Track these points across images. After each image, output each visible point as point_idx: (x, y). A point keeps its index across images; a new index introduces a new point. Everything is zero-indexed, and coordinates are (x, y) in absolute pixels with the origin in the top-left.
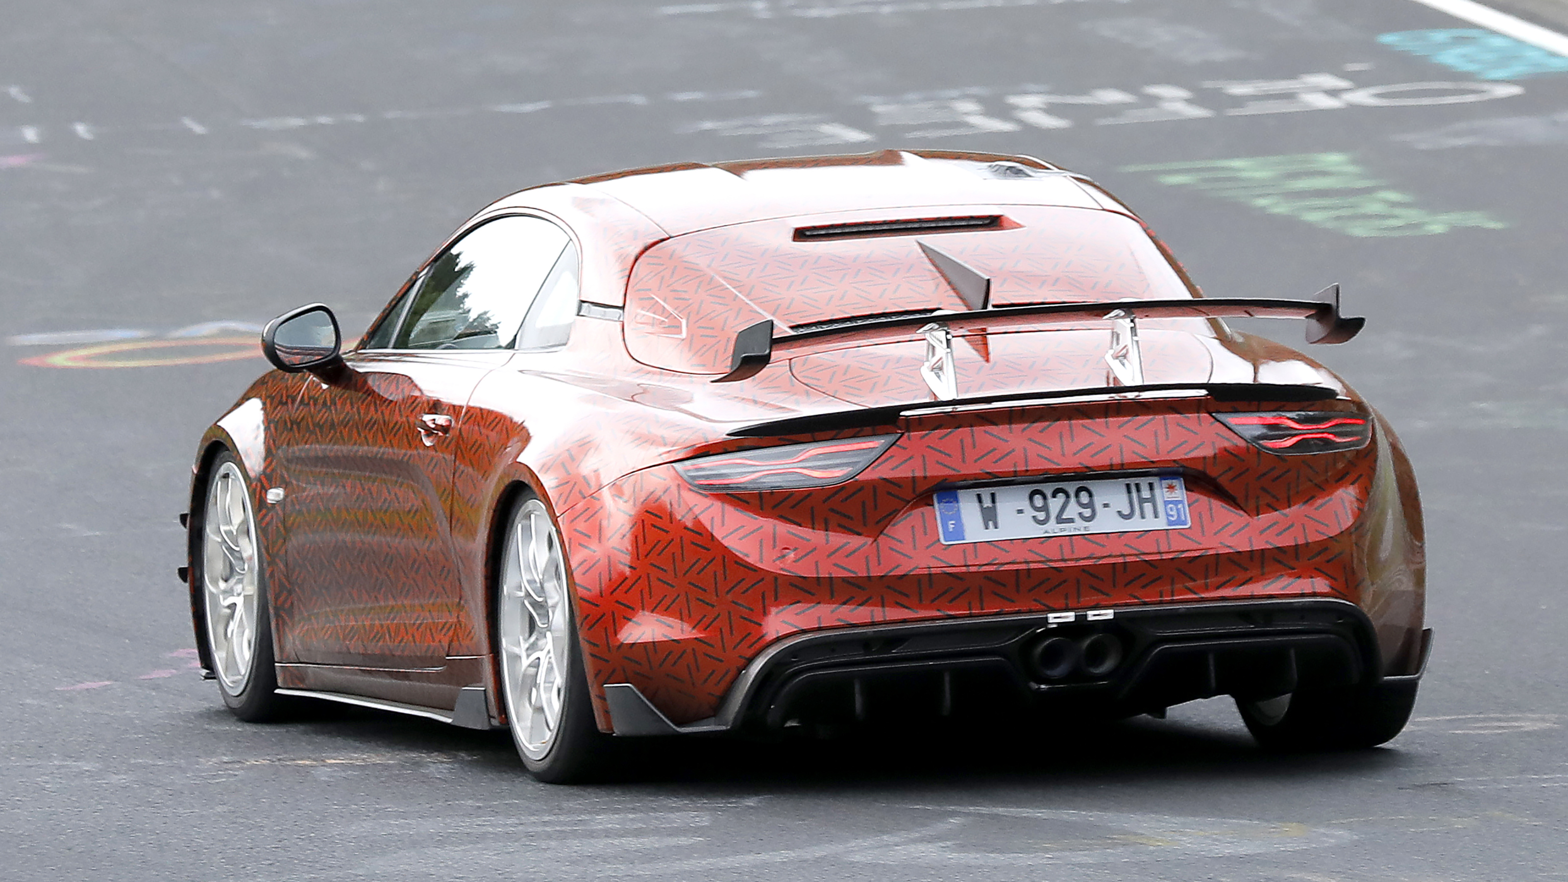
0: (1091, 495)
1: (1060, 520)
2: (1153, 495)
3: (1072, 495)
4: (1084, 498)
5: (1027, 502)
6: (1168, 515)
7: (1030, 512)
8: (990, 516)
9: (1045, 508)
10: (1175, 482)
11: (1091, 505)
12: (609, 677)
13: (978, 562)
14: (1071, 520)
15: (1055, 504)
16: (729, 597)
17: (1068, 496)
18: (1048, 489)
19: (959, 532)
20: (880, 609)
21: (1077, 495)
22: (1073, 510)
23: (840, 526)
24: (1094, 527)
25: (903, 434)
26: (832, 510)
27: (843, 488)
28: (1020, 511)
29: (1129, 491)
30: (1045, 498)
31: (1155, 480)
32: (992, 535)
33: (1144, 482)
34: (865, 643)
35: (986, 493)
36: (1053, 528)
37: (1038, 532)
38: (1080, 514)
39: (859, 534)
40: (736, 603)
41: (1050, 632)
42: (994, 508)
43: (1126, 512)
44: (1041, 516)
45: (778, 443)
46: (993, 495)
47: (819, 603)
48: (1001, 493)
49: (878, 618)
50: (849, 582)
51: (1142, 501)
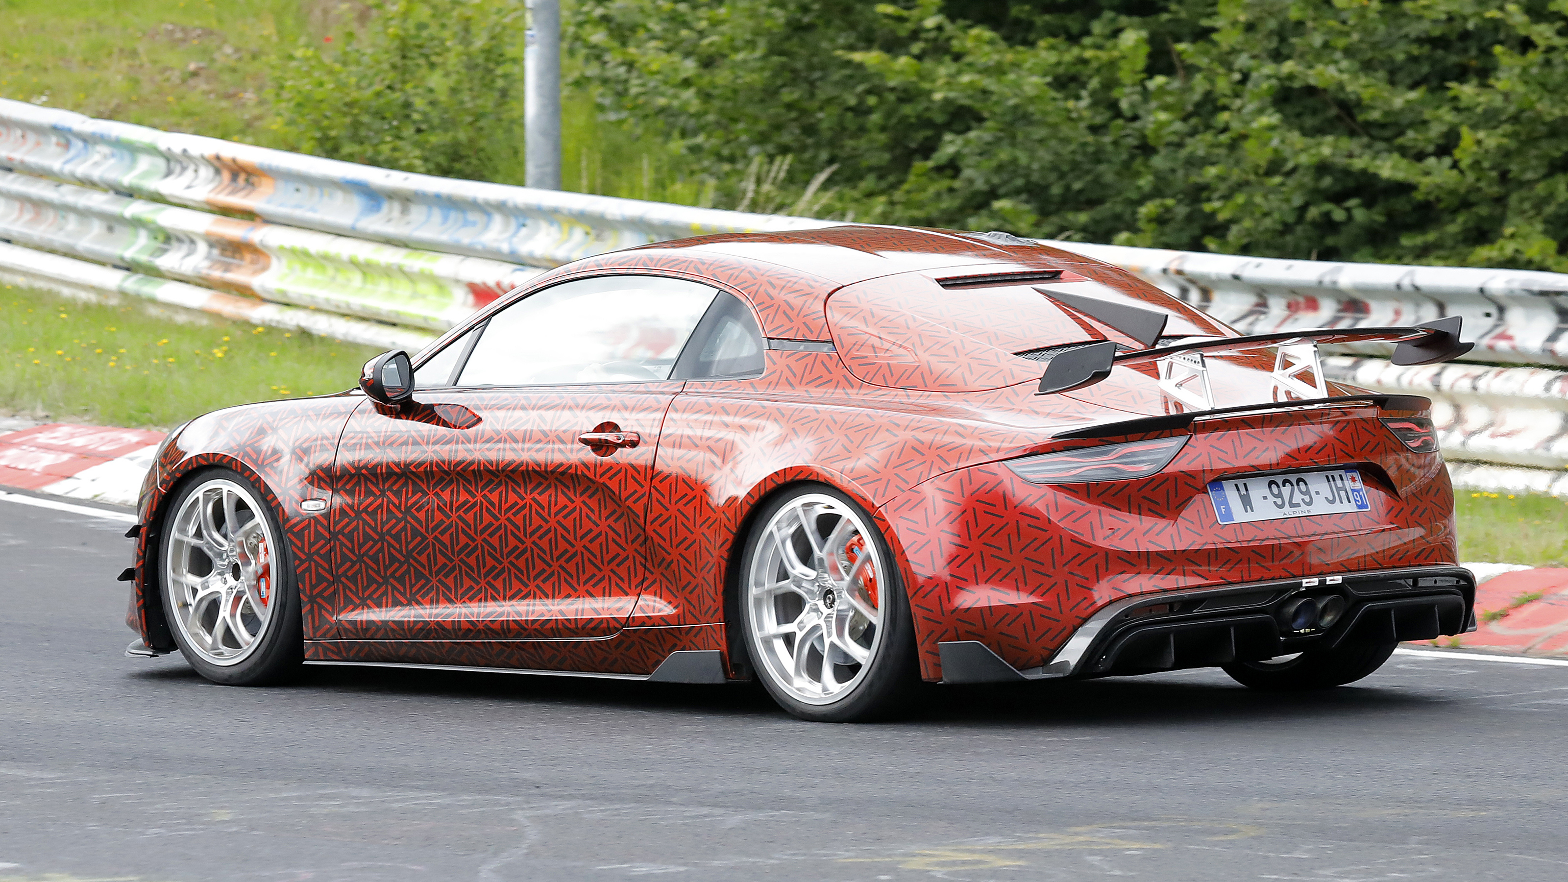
0: (1306, 484)
1: (1292, 505)
2: (1343, 484)
3: (1295, 484)
4: (1302, 486)
5: (1268, 490)
6: (1356, 500)
7: (1271, 499)
8: (1246, 502)
9: (1280, 495)
10: (1355, 474)
11: (1307, 493)
12: (941, 637)
13: (1247, 538)
14: (1298, 505)
15: (1286, 490)
16: (1066, 569)
17: (1292, 485)
18: (1279, 479)
19: (1229, 515)
20: (1183, 577)
21: (1298, 484)
22: (1298, 498)
23: (1150, 510)
24: (1315, 510)
25: (1191, 436)
26: (1144, 497)
27: (1153, 479)
28: (1265, 498)
29: (1329, 481)
30: (1278, 486)
31: (1342, 472)
32: (1250, 517)
33: (1336, 474)
34: (1171, 605)
35: (1240, 482)
36: (1288, 511)
37: (1278, 514)
38: (1303, 500)
39: (1164, 517)
40: (1072, 574)
41: (1301, 595)
42: (1248, 494)
43: (1331, 498)
44: (1279, 501)
45: (1097, 443)
46: (1245, 484)
47: (1139, 573)
48: (1251, 482)
49: (1181, 584)
50: (1161, 556)
51: (1338, 489)
